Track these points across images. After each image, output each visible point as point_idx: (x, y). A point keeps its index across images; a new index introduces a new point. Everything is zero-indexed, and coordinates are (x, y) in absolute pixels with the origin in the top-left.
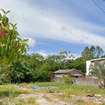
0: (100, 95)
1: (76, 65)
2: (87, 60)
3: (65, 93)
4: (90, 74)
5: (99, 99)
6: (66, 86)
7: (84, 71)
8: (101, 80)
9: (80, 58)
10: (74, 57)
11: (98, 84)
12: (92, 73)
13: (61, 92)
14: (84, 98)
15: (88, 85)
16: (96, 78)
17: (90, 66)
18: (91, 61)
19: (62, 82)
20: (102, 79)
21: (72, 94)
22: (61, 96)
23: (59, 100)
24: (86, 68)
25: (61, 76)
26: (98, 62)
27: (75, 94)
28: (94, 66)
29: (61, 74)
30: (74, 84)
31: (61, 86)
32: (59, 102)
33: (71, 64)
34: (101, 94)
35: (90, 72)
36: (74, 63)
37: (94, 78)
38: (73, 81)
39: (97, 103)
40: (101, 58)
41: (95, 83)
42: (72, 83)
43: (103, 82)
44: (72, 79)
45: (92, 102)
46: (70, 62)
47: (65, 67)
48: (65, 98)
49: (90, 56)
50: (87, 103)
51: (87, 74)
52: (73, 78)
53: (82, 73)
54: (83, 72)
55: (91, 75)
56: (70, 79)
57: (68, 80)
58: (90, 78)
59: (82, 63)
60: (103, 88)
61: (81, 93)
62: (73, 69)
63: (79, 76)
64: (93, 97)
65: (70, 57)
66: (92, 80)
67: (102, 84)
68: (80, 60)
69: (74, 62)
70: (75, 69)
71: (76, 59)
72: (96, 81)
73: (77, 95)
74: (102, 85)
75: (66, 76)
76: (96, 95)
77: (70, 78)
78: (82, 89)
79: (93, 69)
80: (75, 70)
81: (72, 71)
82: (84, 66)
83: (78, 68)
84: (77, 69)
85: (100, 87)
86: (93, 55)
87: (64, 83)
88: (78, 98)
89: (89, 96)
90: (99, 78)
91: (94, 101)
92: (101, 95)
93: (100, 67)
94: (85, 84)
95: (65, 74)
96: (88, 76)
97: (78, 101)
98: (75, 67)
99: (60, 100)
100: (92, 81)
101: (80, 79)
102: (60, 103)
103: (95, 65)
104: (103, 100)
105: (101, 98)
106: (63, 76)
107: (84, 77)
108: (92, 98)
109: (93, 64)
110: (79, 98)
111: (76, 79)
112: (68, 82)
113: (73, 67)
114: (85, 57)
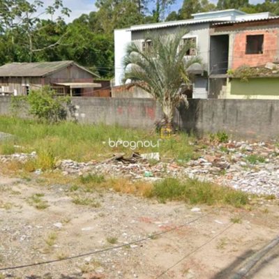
0: (157, 156)
1: (74, 46)
2: (116, 27)
3: (37, 153)
4: (129, 81)
5: (153, 168)
6: (39, 129)
7: (106, 71)
8: (164, 102)
9: (93, 14)
10: (66, 12)
11: (153, 116)
12: (133, 79)
13: (20, 151)
14: (107, 168)
15: (120, 122)
16: (148, 96)
17: (129, 52)
18: (134, 32)
19: (23, 114)
20: (167, 99)
21: (63, 158)
22: (20, 165)
23: (15, 180)
24: (113, 59)
25: (16, 90)
26: (156, 36)
27: (73, 158)
28: (141, 50)
29: (18, 79)
30: (69, 118)
31: (17, 127)
32: (15, 188)
33: (55, 38)
34: (161, 150)
35: (126, 74)
36: (70, 35)
37: (140, 96)
38: (67, 108)
39: (145, 181)
40: (169, 19)
41: (144, 115)
42: (63, 115)
43: (167, 111)
44: (63, 101)
45: (130, 178)
46: (54, 33)
47: (32, 50)
48: (38, 172)
49: (131, 10)
50: (113, 182)
51: (117, 81)
52: (66, 97)
53: (99, 78)
54: (102, 74)
55: (130, 86)
56: (53, 102)
57: (46, 103)
58: (126, 95)
59: (97, 37)
60: (169, 130)
61: (95, 150)
62: (65, 63)
63: (89, 89)
64: (134, 162)
65: (50, 11)
66: (133, 105)
67: (165, 117)
68: (91, 23)
69: (69, 30)
70: (71, 62)
71: (76, 21)
72: (146, 107)
73: (79, 160)
74: (167, 122)
75: (38, 88)
76: (143, 156)
77: (53, 96)
78: (97, 135)
79: (140, 64)
80: (71, 66)
81: (60, 70)
82: (107, 49)
83: (83, 58)
84: (78, 61)
85: (159, 127)
86: (141, 7)
87: (32, 118)
88: (85, 169)
89: (120, 159)
90: (157, 95)
91: (138, 176)
92: (161, 155)
93: (162, 57)
94: (109, 117)
95: (34, 79)
96: (119, 88)
97: (84, 180)
98: (72, 51)
99: (19, 182)
100: (134, 109)
101: (93, 100)
102: (18, 193)
103: (147, 46)
104: (165, 171)
105: (161, 165)
106: (24, 90)
107: (106, 92)
108: (131, 165)
109: (140, 42)
110: (88, 168)
111: (76, 100)
112: (47, 114)
113: (65, 54)
114: (110, 15)
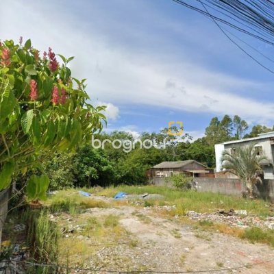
0: (245, 212)
1: (195, 153)
2: (216, 143)
3: (176, 206)
4: (224, 170)
5: (243, 220)
6: (177, 194)
7: (212, 164)
8: (246, 181)
9: (203, 138)
10: (191, 138)
11: (240, 189)
12: (227, 168)
13: (168, 205)
14: (214, 217)
15: (221, 192)
16: (236, 177)
17: (223, 155)
18: (225, 145)
19: (170, 186)
20: (248, 179)
21: (189, 210)
22: (167, 212)
23: (164, 220)
24: (215, 159)
25: (167, 174)
26: (238, 146)
27: (194, 210)
28: (230, 153)
29: (168, 169)
30: (192, 188)
31: (166, 192)
32: (164, 225)
33: (185, 150)
34: (248, 209)
35: (223, 166)
36: (192, 148)
37: (231, 177)
38: (191, 183)
39: (239, 228)
40: (245, 137)
41: (234, 187)
42: (189, 187)
43: (249, 186)
44: (189, 180)
45: (229, 225)
46: (184, 148)
47: (175, 156)
48: (176, 217)
49: (223, 135)
50: (219, 227)
51: (218, 169)
52: (191, 178)
53: (208, 168)
54: (209, 166)
55: (225, 172)
56: (184, 180)
57: (181, 180)
58: (224, 177)
59: (206, 148)
60: (251, 197)
61: (208, 207)
62: (190, 161)
63: (203, 174)
64: (230, 215)
65: (183, 138)
66: (228, 182)
67: (248, 189)
68: (203, 142)
69: (192, 146)
71: (195, 142)
72: (235, 184)
73: (198, 212)
74: (249, 192)
75: (177, 173)
76: (236, 212)
77: (184, 177)
78: (208, 199)
79: (230, 161)
80: (193, 162)
81: (187, 165)
82: (211, 154)
83: (199, 158)
84: (197, 160)
85: (244, 196)
86: (228, 133)
87: (174, 188)
88: (201, 217)
89: (222, 213)
90: (241, 177)
91: (234, 224)
92: (248, 212)
93: (243, 157)
94: (215, 189)
95: (175, 169)
96: (219, 173)
97: (201, 224)
98: (193, 155)
99: (166, 221)
100: (229, 184)
101: (205, 179)
102: (166, 227)
103: (233, 151)
104: (251, 222)
105: (248, 218)
106: (170, 174)
107: (212, 175)
108: (229, 217)
109: (229, 150)
110: (203, 217)
111: (195, 179)
112: (181, 186)
113: (190, 157)
114: (212, 138)
